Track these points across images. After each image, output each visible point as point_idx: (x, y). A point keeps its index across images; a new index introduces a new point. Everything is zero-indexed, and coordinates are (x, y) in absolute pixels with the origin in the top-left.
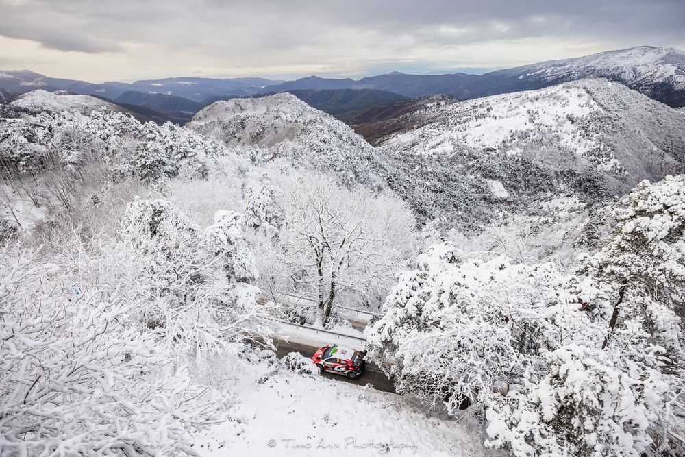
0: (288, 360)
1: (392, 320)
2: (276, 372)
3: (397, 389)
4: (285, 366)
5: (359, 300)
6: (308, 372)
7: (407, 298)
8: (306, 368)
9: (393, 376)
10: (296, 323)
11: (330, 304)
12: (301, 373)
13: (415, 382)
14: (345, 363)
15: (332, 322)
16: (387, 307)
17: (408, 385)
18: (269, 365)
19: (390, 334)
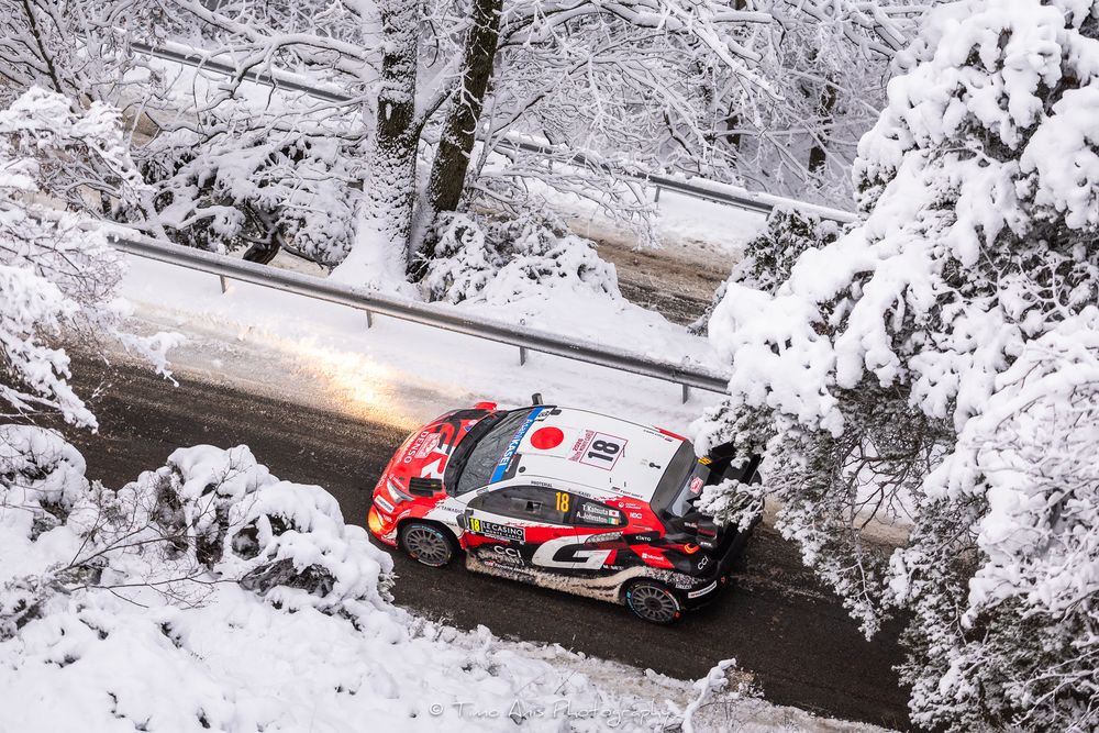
0: (168, 496)
1: (920, 248)
2: (90, 572)
3: (918, 699)
4: (152, 532)
5: (673, 100)
6: (314, 580)
7: (1042, 91)
8: (299, 549)
9: (902, 616)
10: (220, 252)
11: (463, 123)
12: (259, 582)
13: (1050, 658)
14: (614, 517)
15: (474, 251)
16: (888, 152)
17: (998, 677)
18: (40, 527)
19: (897, 342)
